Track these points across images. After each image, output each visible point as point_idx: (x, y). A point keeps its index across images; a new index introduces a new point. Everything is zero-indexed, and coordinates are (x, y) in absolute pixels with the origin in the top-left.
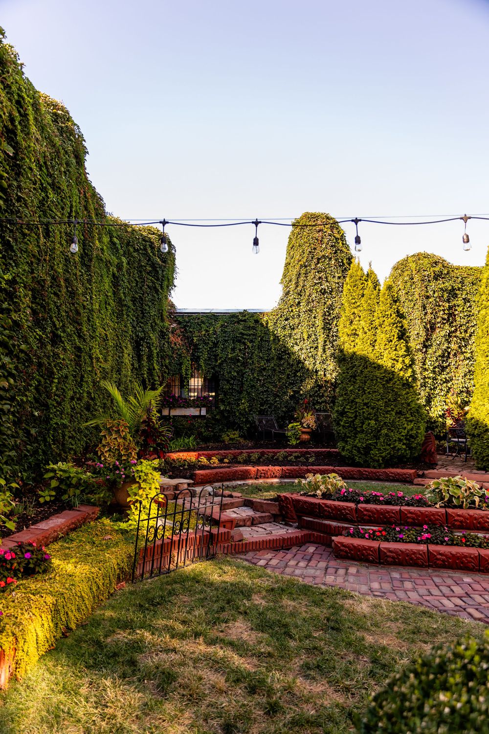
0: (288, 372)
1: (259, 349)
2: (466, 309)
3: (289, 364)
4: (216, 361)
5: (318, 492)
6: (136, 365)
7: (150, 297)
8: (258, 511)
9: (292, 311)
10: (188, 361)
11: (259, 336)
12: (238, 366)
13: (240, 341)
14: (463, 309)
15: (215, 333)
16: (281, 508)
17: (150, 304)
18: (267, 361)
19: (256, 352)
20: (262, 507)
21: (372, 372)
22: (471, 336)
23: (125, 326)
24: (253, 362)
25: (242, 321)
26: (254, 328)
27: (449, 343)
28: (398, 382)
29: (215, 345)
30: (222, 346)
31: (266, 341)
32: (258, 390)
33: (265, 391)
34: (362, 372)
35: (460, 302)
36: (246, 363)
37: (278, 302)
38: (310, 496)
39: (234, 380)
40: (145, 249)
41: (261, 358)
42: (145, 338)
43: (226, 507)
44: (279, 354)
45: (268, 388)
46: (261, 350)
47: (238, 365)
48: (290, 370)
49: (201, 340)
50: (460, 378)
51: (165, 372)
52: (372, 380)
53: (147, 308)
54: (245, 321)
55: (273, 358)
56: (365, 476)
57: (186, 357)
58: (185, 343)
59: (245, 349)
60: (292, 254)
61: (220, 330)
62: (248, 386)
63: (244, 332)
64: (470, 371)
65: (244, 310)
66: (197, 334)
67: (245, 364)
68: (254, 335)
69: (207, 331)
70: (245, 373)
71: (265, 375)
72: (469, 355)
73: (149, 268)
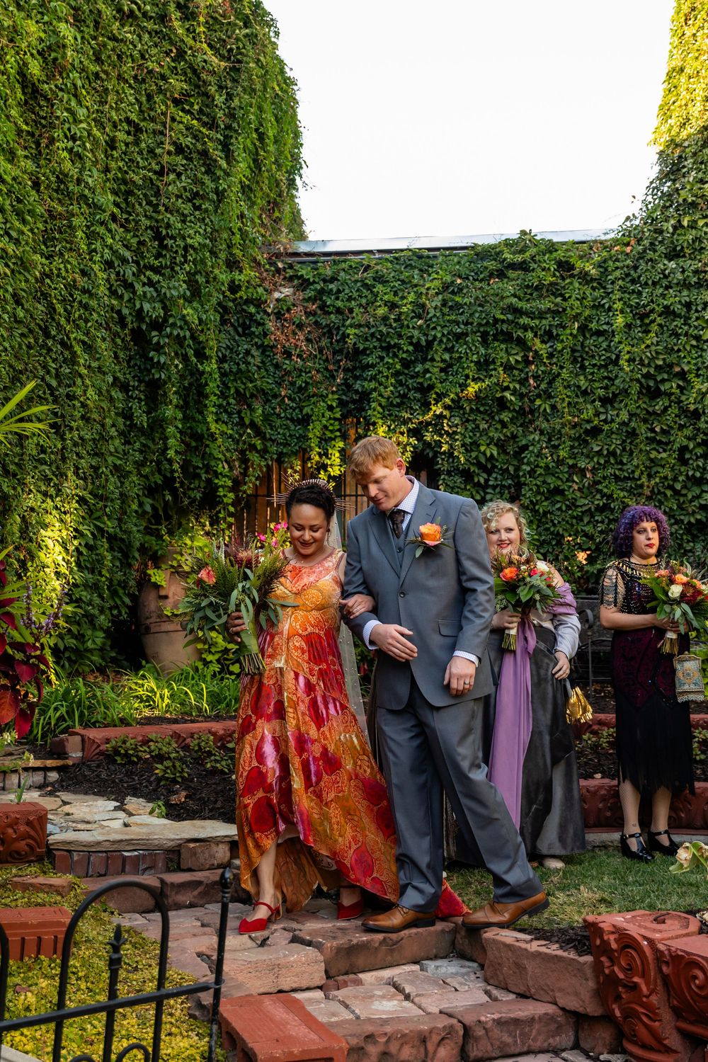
0: (680, 439)
1: (574, 361)
3: (684, 411)
4: (426, 406)
6: (142, 419)
7: (185, 181)
8: (507, 989)
9: (693, 225)
10: (331, 408)
11: (576, 317)
12: (504, 425)
13: (507, 337)
15: (420, 310)
16: (607, 987)
17: (187, 208)
18: (605, 401)
19: (565, 374)
20: (520, 967)
23: (84, 273)
24: (553, 407)
25: (513, 266)
26: (554, 290)
29: (423, 350)
30: (447, 356)
31: (599, 333)
32: (574, 505)
33: (601, 509)
36: (532, 412)
37: (641, 197)
39: (489, 472)
40: (163, 18)
41: (585, 393)
42: (165, 320)
43: (361, 961)
44: (648, 376)
45: (610, 497)
46: (583, 368)
47: (501, 422)
48: (688, 432)
49: (373, 335)
51: (253, 447)
53: (173, 219)
54: (523, 267)
55: (626, 392)
57: (324, 397)
58: (321, 350)
59: (527, 362)
60: (688, 33)
61: (437, 301)
62: (538, 493)
63: (520, 304)
65: (523, 233)
66: (359, 316)
67: (525, 416)
68: (556, 313)
69: (393, 306)
70: (525, 447)
71: (599, 453)
73: (177, 85)
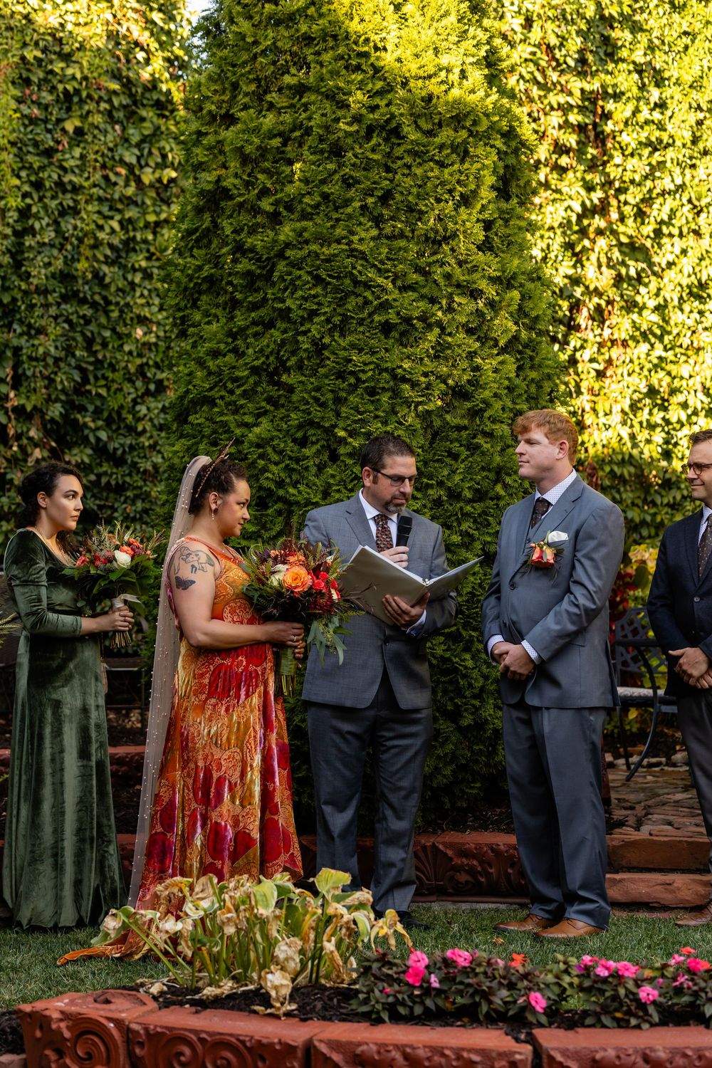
2: (645, 114)
5: (278, 982)
14: (636, 111)
21: (373, 353)
22: (658, 233)
27: (579, 259)
28: (498, 405)
34: (319, 348)
35: (626, 80)
38: (217, 1003)
50: (616, 418)
52: (372, 392)
56: (463, 877)
64: (652, 392)
72: (650, 318)
